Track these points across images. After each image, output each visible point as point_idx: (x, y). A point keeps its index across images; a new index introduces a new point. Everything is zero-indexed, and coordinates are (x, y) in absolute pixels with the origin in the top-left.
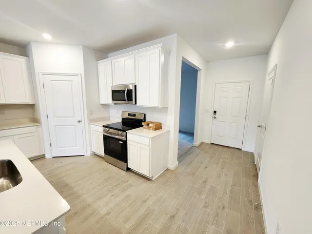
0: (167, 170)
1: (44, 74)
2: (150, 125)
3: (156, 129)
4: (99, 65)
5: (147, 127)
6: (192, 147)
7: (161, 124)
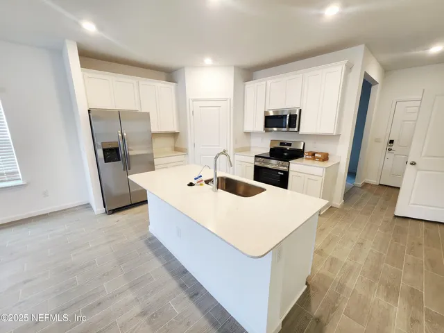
0: (331, 207)
1: (194, 100)
2: (316, 155)
3: (324, 160)
4: (246, 86)
5: (311, 157)
6: (353, 187)
7: (327, 154)
